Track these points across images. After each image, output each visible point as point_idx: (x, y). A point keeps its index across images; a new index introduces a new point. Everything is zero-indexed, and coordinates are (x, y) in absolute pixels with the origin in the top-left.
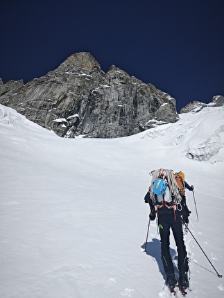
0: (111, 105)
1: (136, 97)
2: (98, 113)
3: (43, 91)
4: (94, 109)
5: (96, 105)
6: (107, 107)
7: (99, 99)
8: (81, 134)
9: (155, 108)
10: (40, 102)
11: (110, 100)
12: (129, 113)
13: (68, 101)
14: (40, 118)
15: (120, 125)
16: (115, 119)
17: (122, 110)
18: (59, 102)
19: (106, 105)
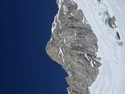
0: (76, 39)
1: (69, 27)
2: (82, 45)
3: (78, 72)
4: (80, 47)
5: (77, 46)
6: (77, 40)
7: (74, 45)
8: (95, 53)
9: (75, 19)
10: (85, 73)
11: (73, 40)
12: (80, 31)
13: (80, 61)
14: (94, 73)
15: (86, 35)
16: (84, 37)
17: (78, 34)
18: (83, 65)
19: (77, 41)
